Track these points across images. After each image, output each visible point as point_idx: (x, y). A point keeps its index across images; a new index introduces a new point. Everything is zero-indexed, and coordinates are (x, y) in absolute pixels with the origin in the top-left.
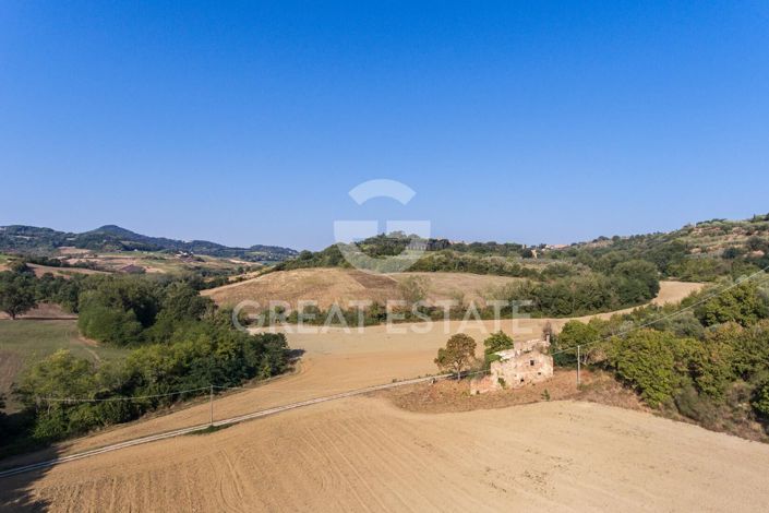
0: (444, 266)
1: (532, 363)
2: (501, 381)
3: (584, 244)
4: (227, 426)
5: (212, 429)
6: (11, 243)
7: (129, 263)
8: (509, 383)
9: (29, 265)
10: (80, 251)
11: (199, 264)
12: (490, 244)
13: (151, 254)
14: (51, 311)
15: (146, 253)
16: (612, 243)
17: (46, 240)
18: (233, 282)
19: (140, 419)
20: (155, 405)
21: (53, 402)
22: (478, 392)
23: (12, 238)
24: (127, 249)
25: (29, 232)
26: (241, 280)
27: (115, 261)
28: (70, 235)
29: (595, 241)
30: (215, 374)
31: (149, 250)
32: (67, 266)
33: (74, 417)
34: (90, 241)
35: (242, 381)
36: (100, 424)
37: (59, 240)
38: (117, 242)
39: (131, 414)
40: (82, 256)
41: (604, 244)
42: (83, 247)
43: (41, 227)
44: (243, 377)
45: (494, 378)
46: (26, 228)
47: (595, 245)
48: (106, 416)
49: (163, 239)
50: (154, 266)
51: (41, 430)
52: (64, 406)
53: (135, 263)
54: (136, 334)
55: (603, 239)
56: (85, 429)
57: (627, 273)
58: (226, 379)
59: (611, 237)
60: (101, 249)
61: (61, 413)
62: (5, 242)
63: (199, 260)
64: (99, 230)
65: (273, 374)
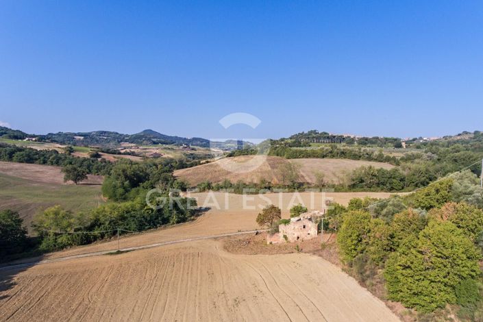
0: (330, 155)
1: (304, 227)
2: (285, 237)
3: (451, 137)
4: (127, 251)
5: (119, 252)
6: (97, 141)
7: (155, 151)
8: (290, 238)
9: (100, 153)
10: (131, 145)
11: (193, 152)
12: (374, 138)
13: (167, 146)
14: (99, 180)
15: (164, 145)
16: (472, 136)
17: (114, 139)
18: (203, 163)
19: (93, 244)
20: (102, 236)
21: (51, 232)
22: (271, 243)
23: (98, 138)
24: (155, 143)
25: (106, 135)
26: (208, 162)
27: (147, 150)
28: (127, 136)
29: (459, 135)
30: (141, 221)
31: (167, 144)
32: (120, 153)
33: (59, 240)
34: (136, 139)
35: (158, 225)
36: (71, 245)
37: (120, 139)
38: (149, 139)
39: (87, 241)
40: (131, 148)
41: (466, 137)
42: (132, 143)
43: (112, 131)
44: (158, 223)
45: (281, 235)
46: (105, 132)
47: (459, 138)
48: (73, 241)
49: (176, 137)
50: (168, 153)
51: (43, 246)
52: (56, 234)
53: (158, 151)
54: (122, 195)
55: (466, 133)
56: (63, 247)
57: (456, 161)
58: (146, 224)
59: (473, 132)
60: (141, 144)
61: (54, 237)
62: (94, 140)
63: (193, 149)
64: (141, 133)
65: (178, 222)
